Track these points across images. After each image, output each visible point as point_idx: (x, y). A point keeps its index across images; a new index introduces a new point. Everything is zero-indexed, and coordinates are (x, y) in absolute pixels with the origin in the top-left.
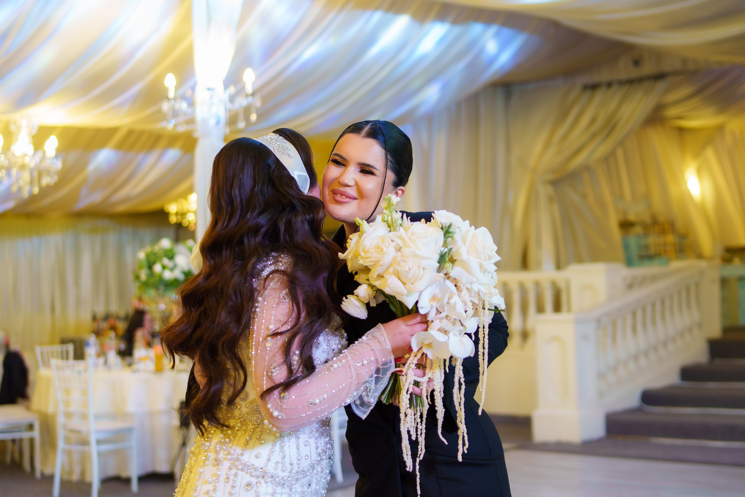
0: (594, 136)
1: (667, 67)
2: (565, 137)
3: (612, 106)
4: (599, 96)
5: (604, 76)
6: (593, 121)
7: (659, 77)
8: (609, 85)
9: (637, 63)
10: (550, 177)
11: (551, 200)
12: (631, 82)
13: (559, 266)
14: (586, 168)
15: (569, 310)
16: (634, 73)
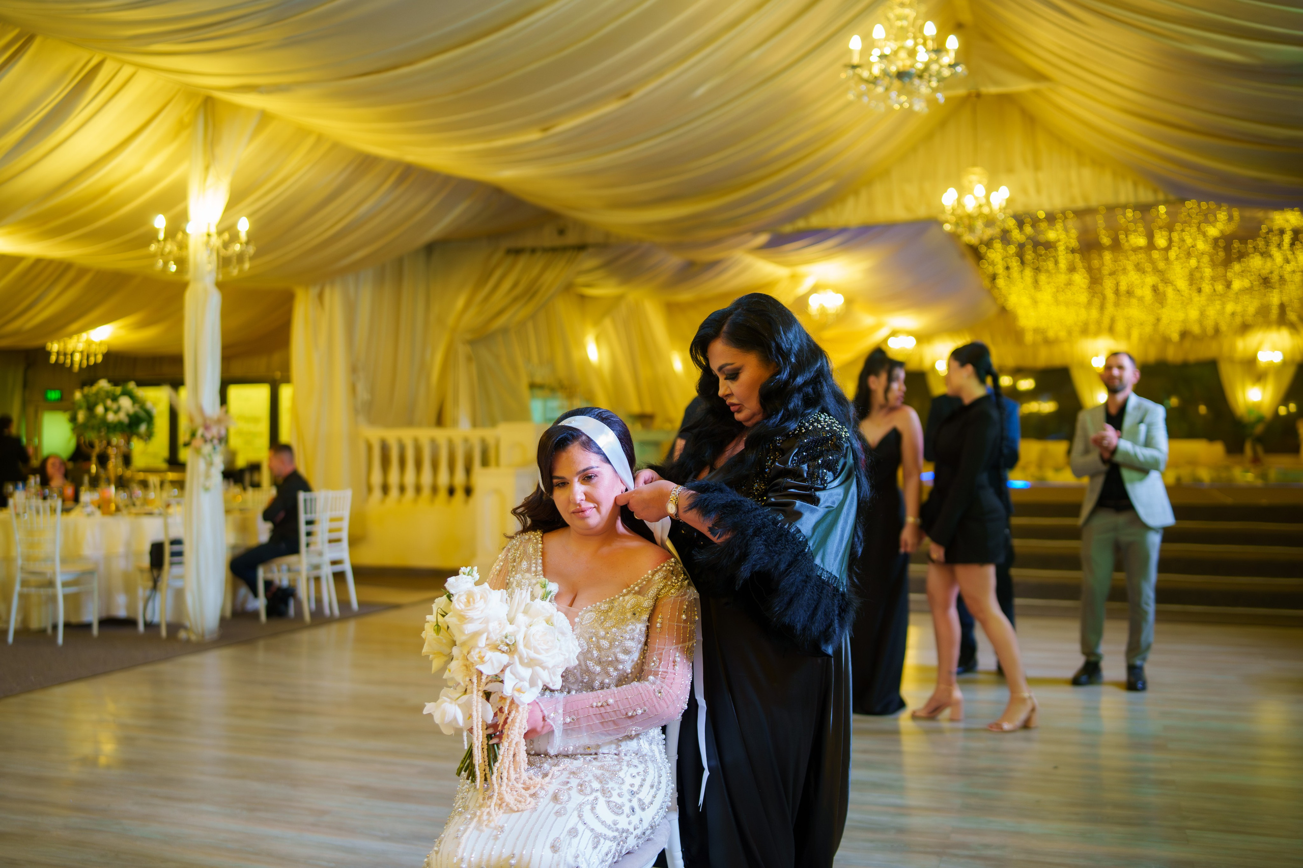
0: (515, 300)
1: (590, 238)
2: (487, 298)
3: (535, 271)
4: (522, 261)
5: (528, 241)
6: (515, 285)
7: (581, 248)
8: (533, 251)
9: (561, 232)
10: (469, 337)
11: (469, 359)
12: (554, 250)
13: (475, 424)
14: (505, 331)
15: (498, 464)
16: (558, 242)
